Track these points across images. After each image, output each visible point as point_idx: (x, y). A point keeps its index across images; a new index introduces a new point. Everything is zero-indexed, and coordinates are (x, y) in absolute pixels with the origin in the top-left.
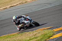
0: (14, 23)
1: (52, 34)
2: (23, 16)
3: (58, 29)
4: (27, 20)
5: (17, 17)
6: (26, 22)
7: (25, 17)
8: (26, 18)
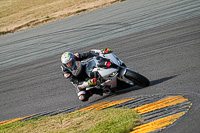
0: (66, 75)
1: (130, 122)
2: (96, 51)
3: (152, 108)
4: (106, 67)
5: (76, 55)
6: (103, 72)
7: (101, 55)
8: (105, 60)
